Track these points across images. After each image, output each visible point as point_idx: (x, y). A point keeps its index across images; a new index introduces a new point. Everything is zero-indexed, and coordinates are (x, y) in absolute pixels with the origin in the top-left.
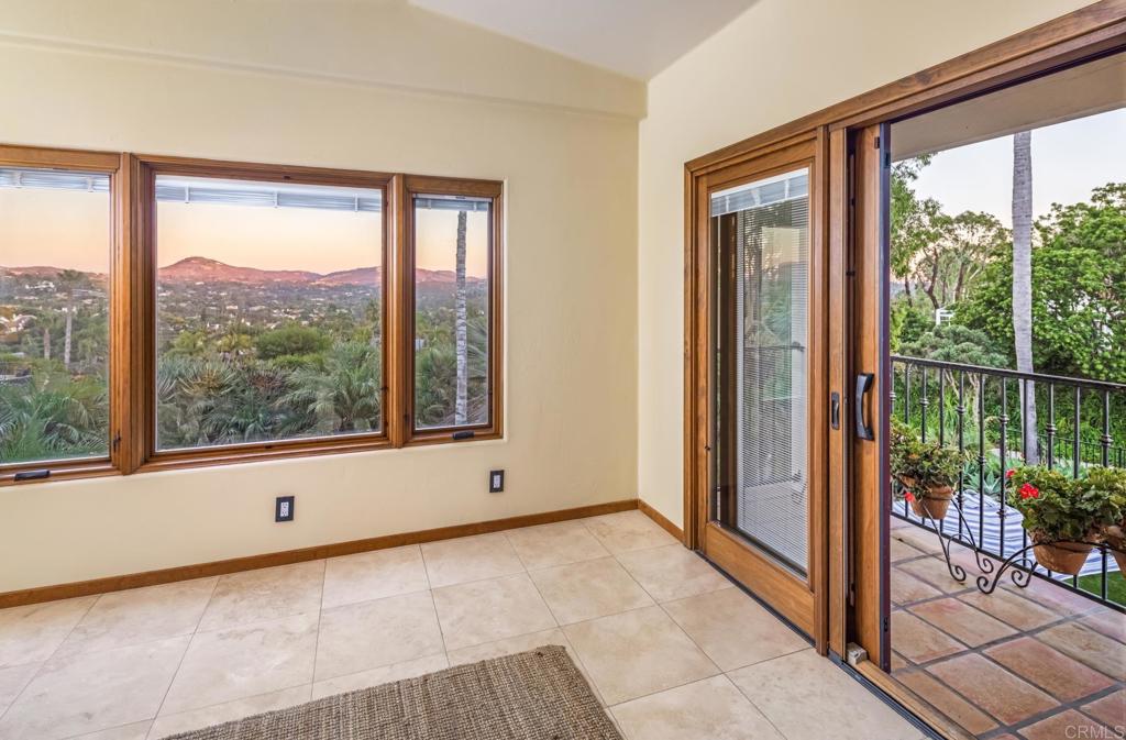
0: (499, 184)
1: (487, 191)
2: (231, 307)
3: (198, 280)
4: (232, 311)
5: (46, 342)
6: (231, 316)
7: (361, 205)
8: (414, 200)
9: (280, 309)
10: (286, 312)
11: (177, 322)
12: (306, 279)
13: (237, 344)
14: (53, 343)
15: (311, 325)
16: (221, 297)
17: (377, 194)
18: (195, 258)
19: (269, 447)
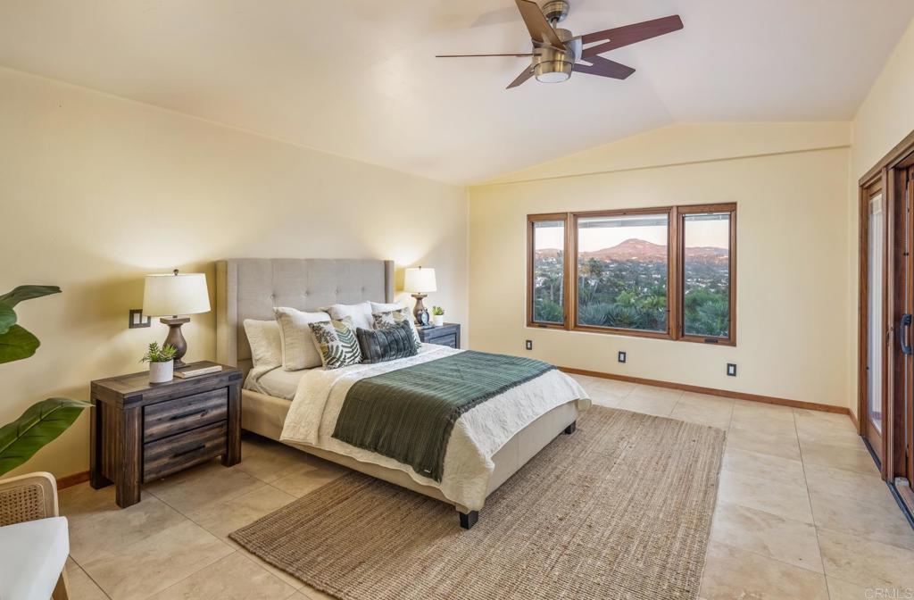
0: (735, 204)
1: (729, 209)
2: (656, 276)
3: (633, 256)
4: (656, 279)
5: (552, 293)
6: (656, 282)
7: (658, 223)
8: (683, 218)
9: (693, 279)
10: (697, 281)
11: (619, 285)
12: (715, 253)
13: (658, 303)
14: (554, 294)
15: (717, 292)
16: (649, 268)
17: (665, 217)
18: (631, 240)
19: (617, 330)
